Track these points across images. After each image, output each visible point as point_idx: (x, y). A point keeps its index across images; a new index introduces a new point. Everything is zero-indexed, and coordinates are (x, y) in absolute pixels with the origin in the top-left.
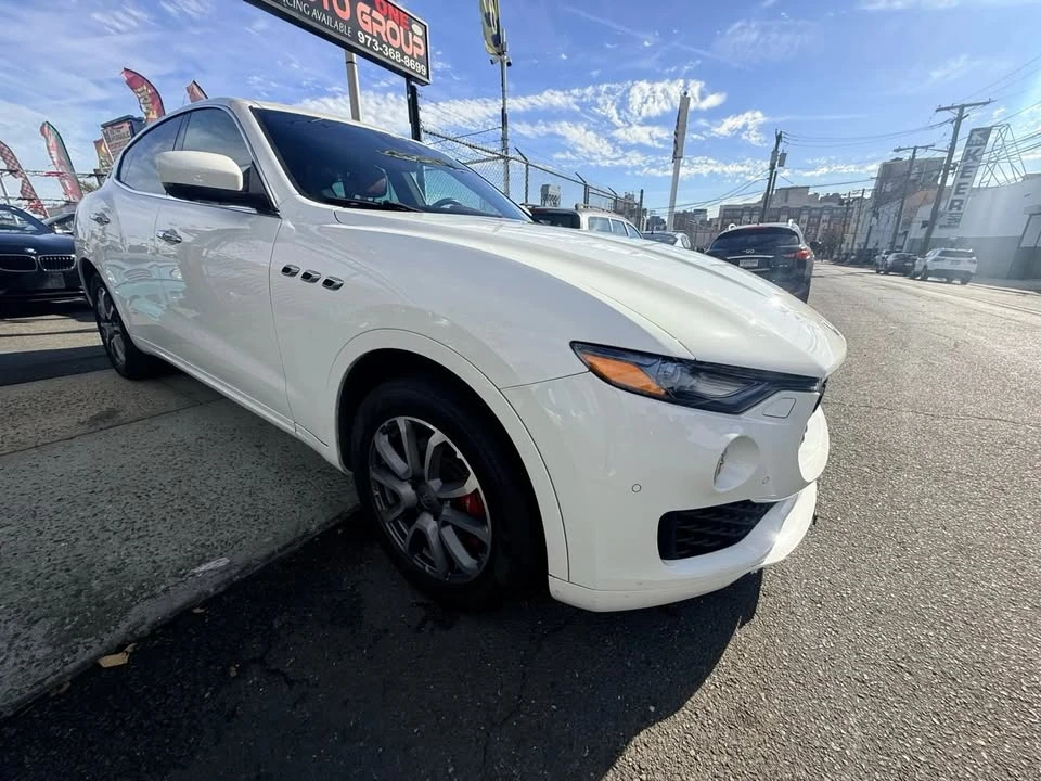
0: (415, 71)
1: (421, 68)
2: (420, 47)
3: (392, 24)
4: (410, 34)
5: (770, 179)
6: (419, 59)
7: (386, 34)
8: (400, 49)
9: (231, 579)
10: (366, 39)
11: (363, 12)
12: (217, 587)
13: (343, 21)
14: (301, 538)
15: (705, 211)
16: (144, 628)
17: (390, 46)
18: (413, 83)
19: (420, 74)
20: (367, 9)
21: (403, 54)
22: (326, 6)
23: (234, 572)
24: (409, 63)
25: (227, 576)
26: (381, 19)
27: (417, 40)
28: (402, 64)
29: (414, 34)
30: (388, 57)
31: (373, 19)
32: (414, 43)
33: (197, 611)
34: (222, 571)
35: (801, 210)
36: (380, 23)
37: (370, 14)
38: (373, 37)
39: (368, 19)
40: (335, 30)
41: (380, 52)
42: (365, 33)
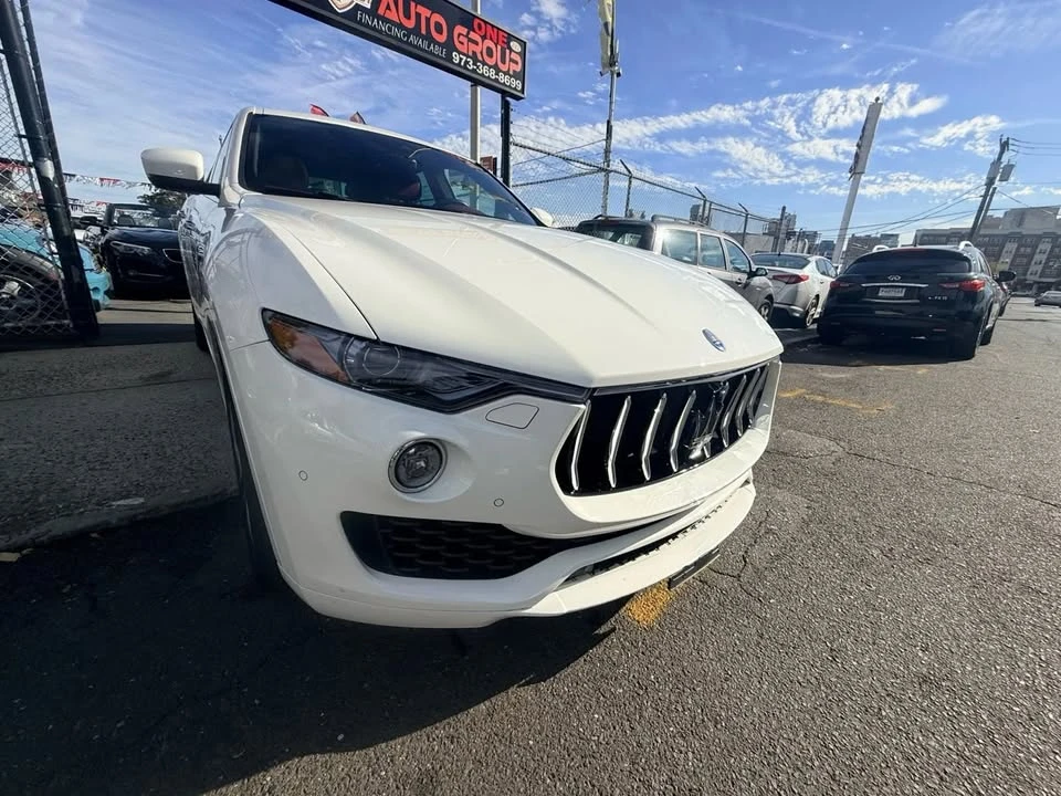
0: (509, 86)
1: (517, 84)
2: (517, 63)
3: (488, 43)
4: (508, 51)
5: (985, 197)
6: (516, 76)
7: (481, 53)
8: (496, 67)
9: (135, 516)
10: (461, 59)
11: (459, 35)
12: (121, 519)
13: (439, 44)
14: (215, 496)
15: (897, 236)
16: (44, 538)
17: (484, 64)
18: (508, 99)
19: (515, 89)
20: (464, 31)
21: (498, 71)
22: (424, 32)
23: (142, 511)
24: (503, 78)
25: (134, 512)
26: (479, 40)
27: (514, 56)
28: (496, 80)
29: (511, 50)
30: (482, 75)
31: (470, 40)
32: (511, 60)
33: (94, 535)
34: (132, 507)
35: (1040, 238)
36: (477, 43)
37: (467, 36)
38: (468, 56)
39: (465, 40)
40: (431, 53)
41: (474, 71)
42: (460, 53)
